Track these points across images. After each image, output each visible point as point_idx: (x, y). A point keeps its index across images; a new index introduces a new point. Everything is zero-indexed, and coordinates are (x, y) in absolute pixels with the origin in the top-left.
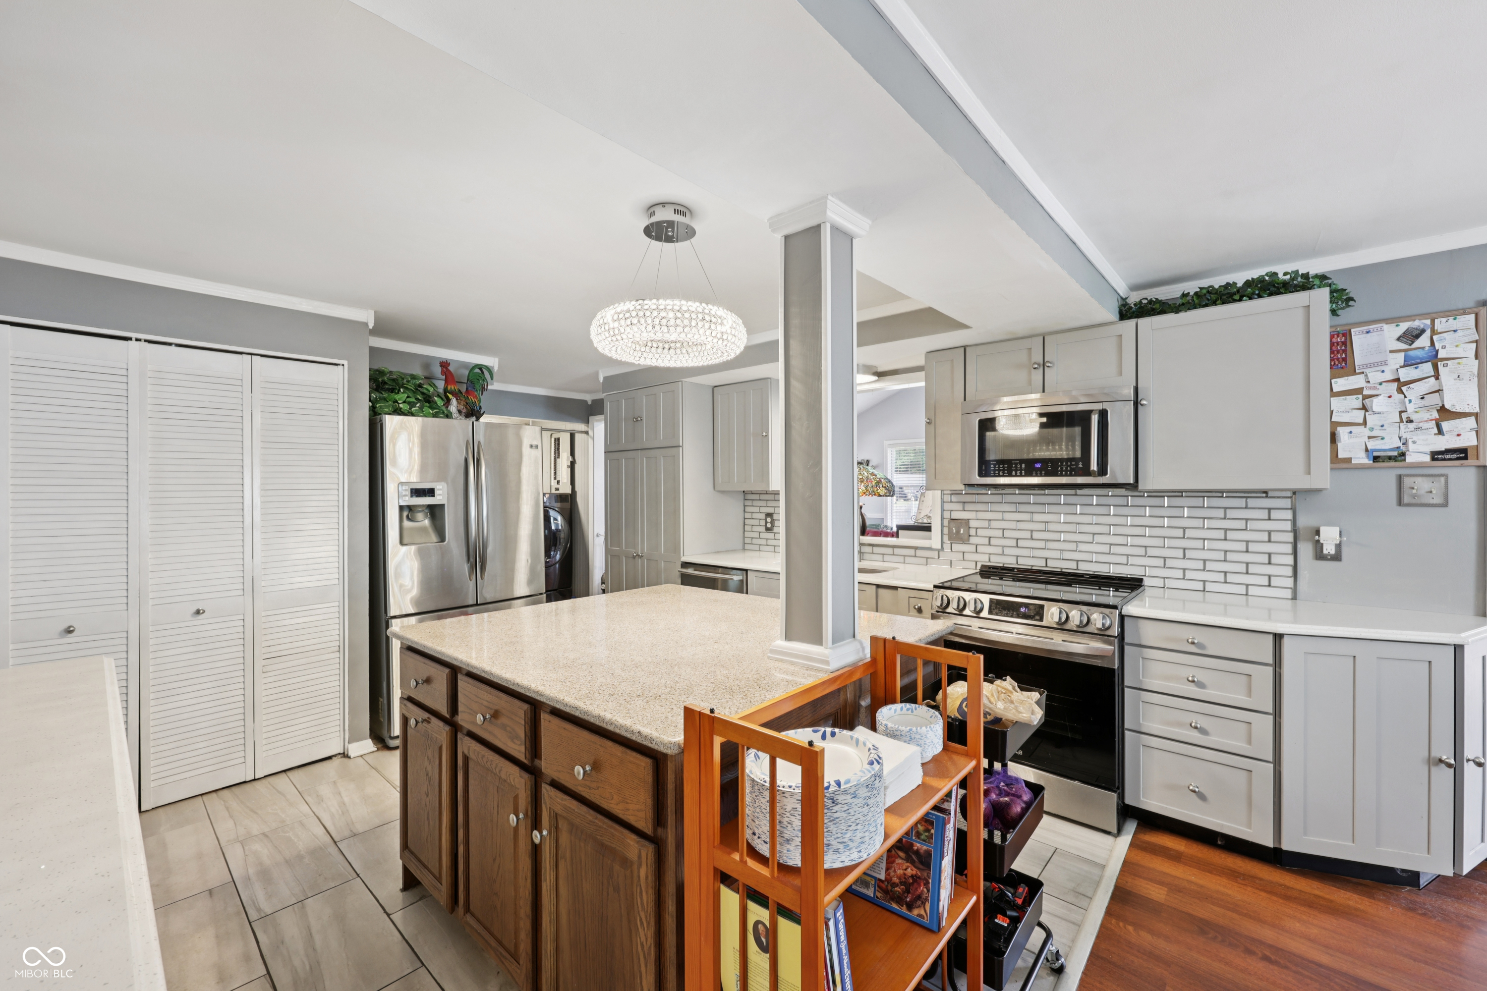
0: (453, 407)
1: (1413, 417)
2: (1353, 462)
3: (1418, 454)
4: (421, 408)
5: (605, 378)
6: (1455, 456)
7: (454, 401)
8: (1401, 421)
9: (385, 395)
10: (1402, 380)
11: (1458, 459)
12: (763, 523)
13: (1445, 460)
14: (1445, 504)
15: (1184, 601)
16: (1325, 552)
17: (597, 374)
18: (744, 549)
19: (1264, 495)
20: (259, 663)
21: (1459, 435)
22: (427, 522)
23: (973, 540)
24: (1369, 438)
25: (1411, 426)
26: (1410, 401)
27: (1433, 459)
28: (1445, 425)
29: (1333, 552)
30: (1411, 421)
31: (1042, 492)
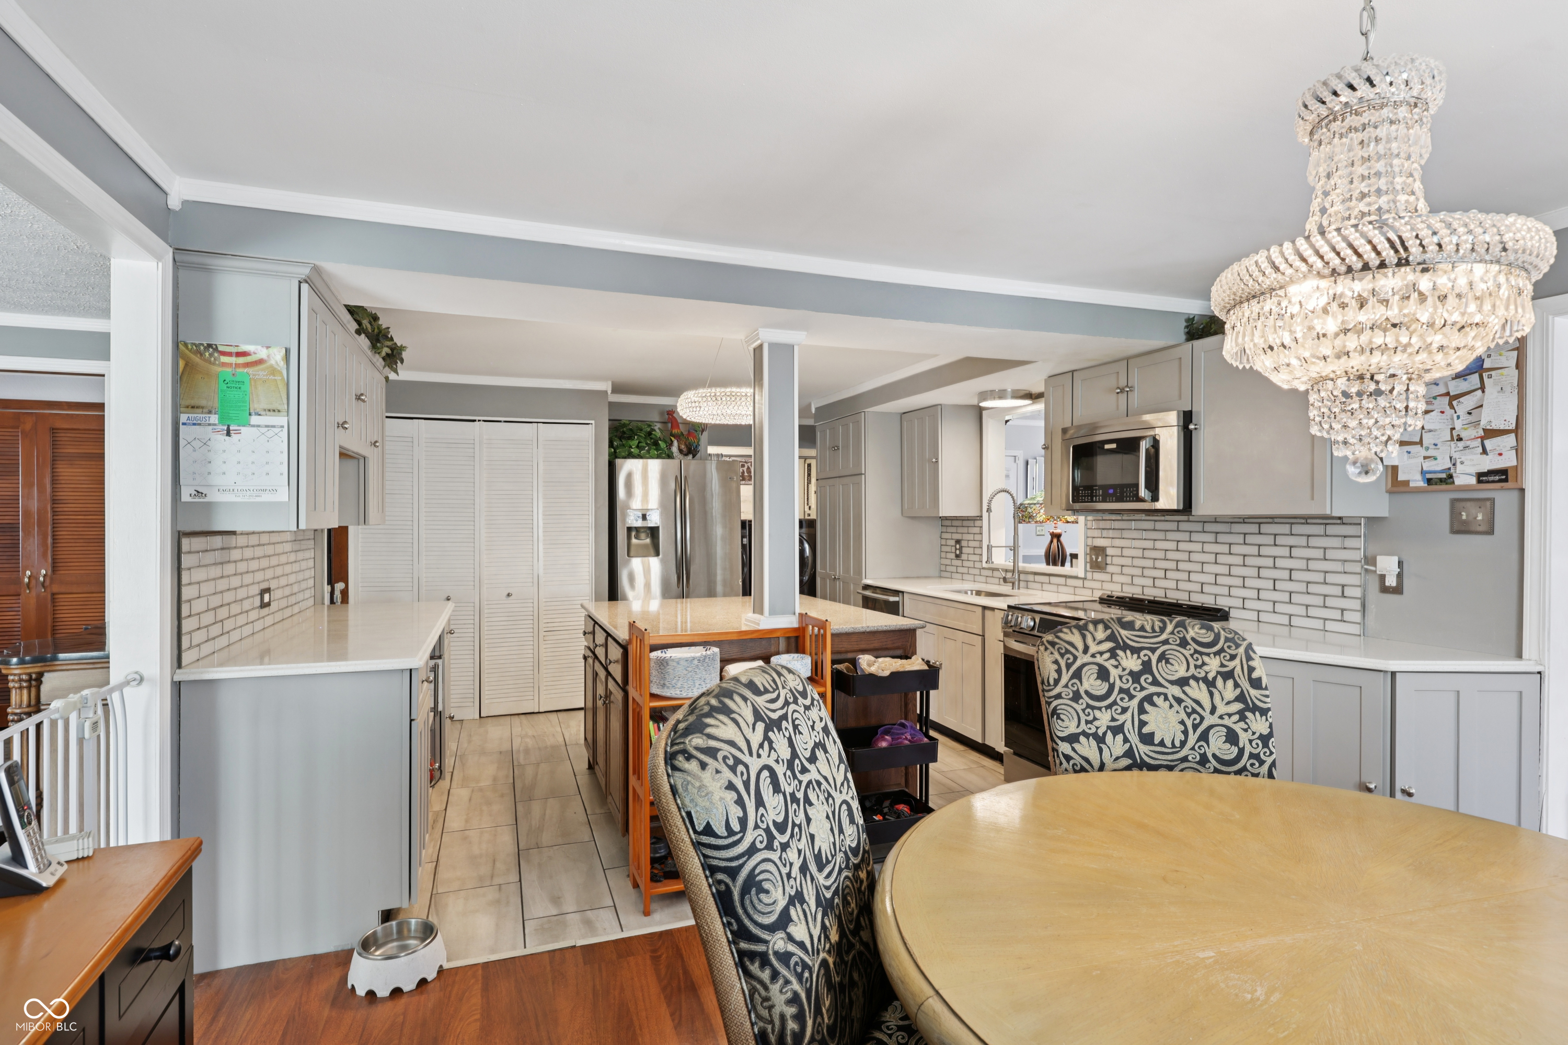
0: (675, 449)
1: (1463, 435)
2: (1412, 484)
3: (1464, 477)
4: (648, 451)
5: (817, 409)
6: (1497, 478)
7: (675, 443)
8: (1452, 439)
9: (624, 442)
10: (1452, 394)
11: (1500, 481)
12: (953, 550)
13: (1488, 482)
14: (1490, 532)
15: (1274, 636)
16: (1387, 584)
17: (810, 405)
18: (941, 577)
19: (1339, 521)
20: (542, 634)
21: (1500, 454)
22: (648, 541)
23: (1110, 569)
24: (1425, 458)
25: (1461, 444)
26: (1458, 417)
27: (1479, 481)
28: (1489, 444)
29: (1394, 584)
30: (1460, 439)
31: (1163, 518)
